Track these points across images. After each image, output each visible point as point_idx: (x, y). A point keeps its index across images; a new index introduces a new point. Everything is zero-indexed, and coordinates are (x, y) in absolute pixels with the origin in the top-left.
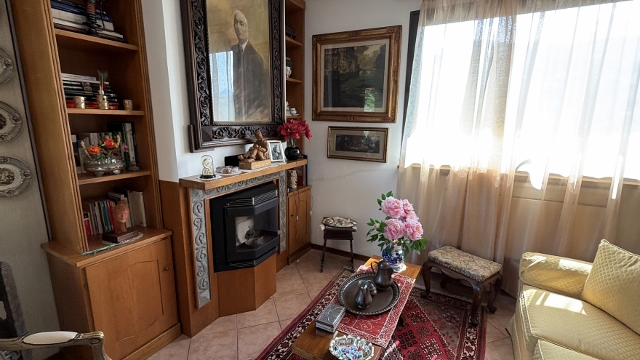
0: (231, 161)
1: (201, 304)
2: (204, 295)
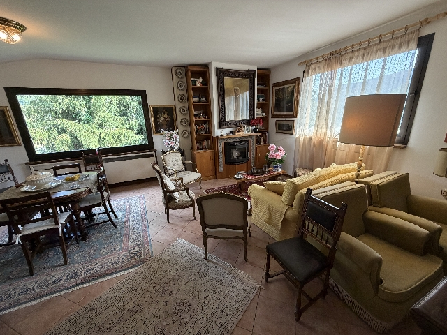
0: (231, 132)
1: (220, 171)
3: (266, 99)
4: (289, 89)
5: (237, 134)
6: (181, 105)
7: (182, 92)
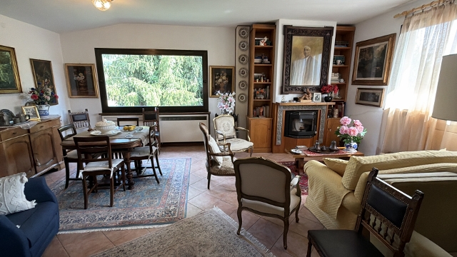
0: (296, 99)
1: (277, 144)
2: (279, 142)
3: (346, 61)
4: (379, 49)
5: (303, 102)
6: (242, 66)
7: (243, 53)
